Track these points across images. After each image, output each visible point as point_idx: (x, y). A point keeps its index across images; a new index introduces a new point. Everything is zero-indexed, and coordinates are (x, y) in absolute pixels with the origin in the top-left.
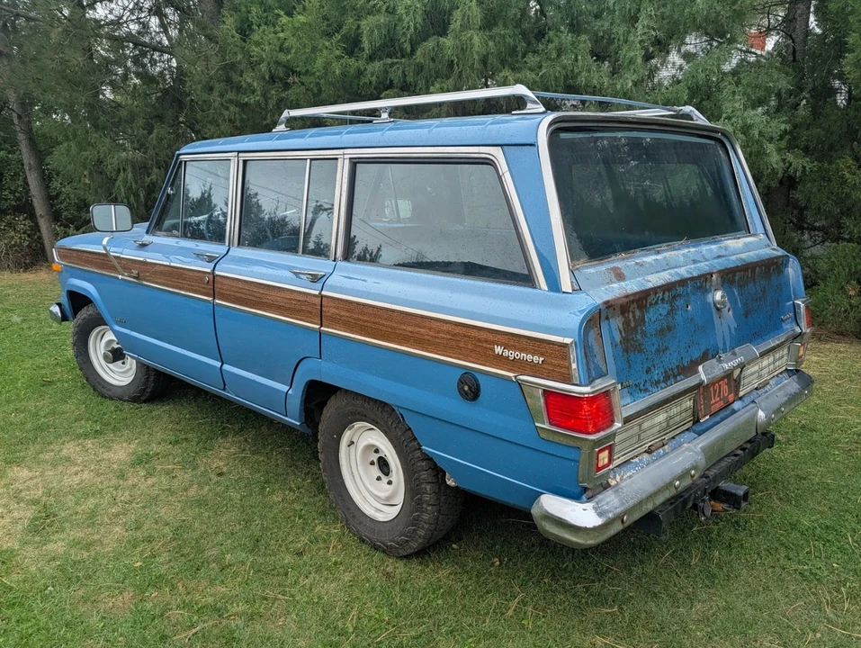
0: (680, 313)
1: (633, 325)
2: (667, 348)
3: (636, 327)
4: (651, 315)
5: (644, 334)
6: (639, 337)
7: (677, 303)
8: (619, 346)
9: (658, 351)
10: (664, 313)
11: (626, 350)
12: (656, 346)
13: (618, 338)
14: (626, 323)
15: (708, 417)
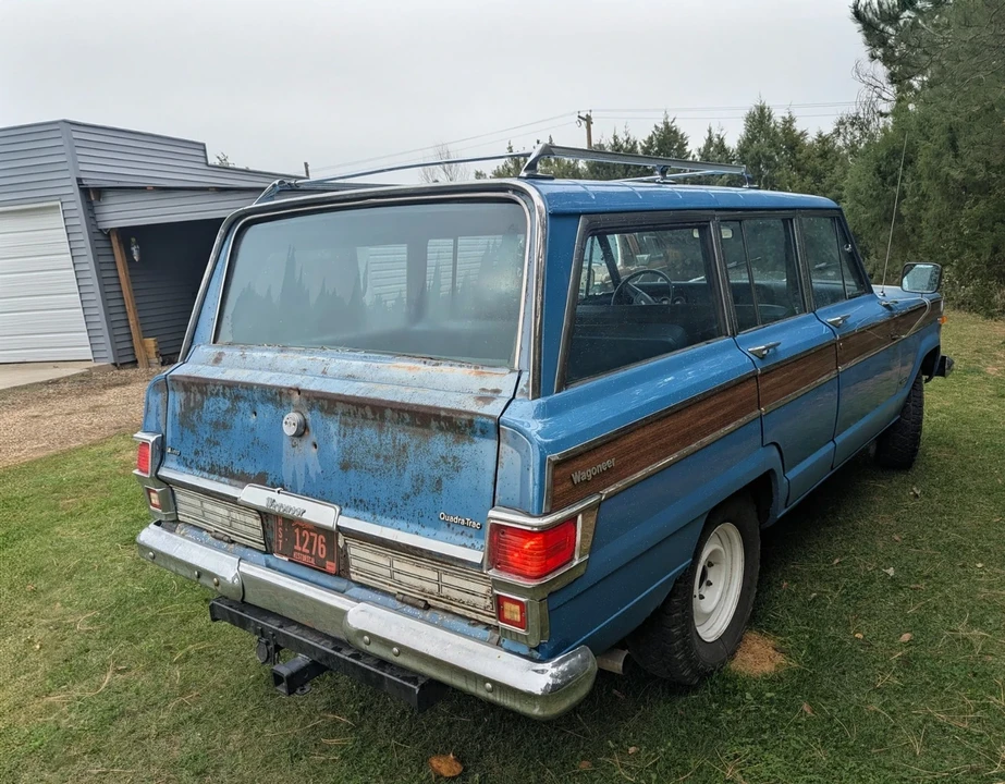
0: (241, 415)
1: (192, 404)
2: (217, 444)
3: (193, 408)
4: (210, 404)
5: (200, 418)
6: (195, 419)
7: (241, 404)
8: (177, 417)
9: (208, 440)
10: (224, 407)
11: (181, 424)
12: (208, 436)
13: (178, 410)
14: (188, 400)
15: (286, 559)
